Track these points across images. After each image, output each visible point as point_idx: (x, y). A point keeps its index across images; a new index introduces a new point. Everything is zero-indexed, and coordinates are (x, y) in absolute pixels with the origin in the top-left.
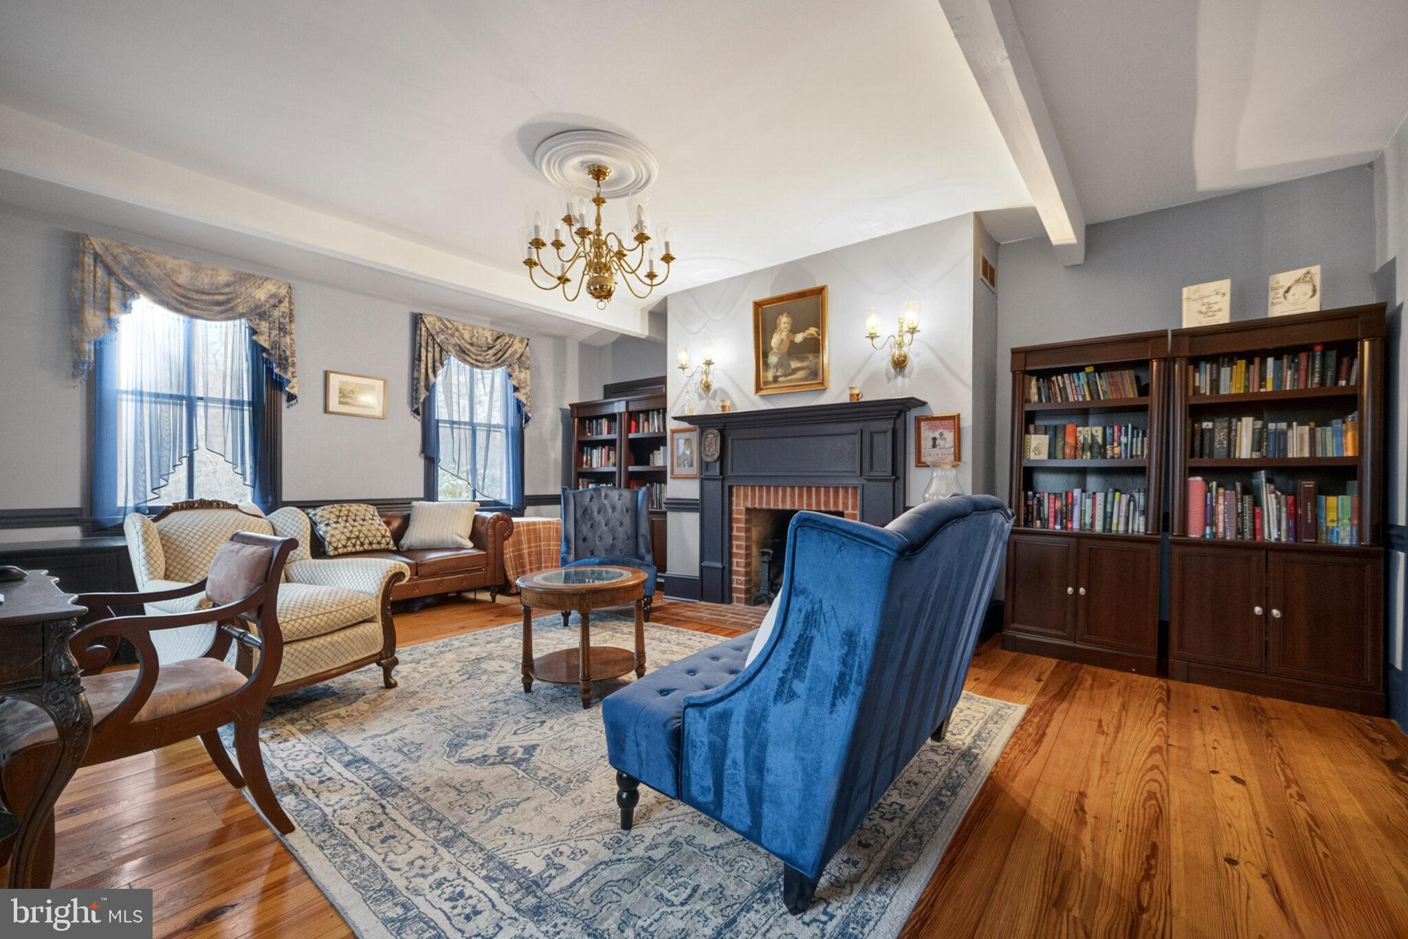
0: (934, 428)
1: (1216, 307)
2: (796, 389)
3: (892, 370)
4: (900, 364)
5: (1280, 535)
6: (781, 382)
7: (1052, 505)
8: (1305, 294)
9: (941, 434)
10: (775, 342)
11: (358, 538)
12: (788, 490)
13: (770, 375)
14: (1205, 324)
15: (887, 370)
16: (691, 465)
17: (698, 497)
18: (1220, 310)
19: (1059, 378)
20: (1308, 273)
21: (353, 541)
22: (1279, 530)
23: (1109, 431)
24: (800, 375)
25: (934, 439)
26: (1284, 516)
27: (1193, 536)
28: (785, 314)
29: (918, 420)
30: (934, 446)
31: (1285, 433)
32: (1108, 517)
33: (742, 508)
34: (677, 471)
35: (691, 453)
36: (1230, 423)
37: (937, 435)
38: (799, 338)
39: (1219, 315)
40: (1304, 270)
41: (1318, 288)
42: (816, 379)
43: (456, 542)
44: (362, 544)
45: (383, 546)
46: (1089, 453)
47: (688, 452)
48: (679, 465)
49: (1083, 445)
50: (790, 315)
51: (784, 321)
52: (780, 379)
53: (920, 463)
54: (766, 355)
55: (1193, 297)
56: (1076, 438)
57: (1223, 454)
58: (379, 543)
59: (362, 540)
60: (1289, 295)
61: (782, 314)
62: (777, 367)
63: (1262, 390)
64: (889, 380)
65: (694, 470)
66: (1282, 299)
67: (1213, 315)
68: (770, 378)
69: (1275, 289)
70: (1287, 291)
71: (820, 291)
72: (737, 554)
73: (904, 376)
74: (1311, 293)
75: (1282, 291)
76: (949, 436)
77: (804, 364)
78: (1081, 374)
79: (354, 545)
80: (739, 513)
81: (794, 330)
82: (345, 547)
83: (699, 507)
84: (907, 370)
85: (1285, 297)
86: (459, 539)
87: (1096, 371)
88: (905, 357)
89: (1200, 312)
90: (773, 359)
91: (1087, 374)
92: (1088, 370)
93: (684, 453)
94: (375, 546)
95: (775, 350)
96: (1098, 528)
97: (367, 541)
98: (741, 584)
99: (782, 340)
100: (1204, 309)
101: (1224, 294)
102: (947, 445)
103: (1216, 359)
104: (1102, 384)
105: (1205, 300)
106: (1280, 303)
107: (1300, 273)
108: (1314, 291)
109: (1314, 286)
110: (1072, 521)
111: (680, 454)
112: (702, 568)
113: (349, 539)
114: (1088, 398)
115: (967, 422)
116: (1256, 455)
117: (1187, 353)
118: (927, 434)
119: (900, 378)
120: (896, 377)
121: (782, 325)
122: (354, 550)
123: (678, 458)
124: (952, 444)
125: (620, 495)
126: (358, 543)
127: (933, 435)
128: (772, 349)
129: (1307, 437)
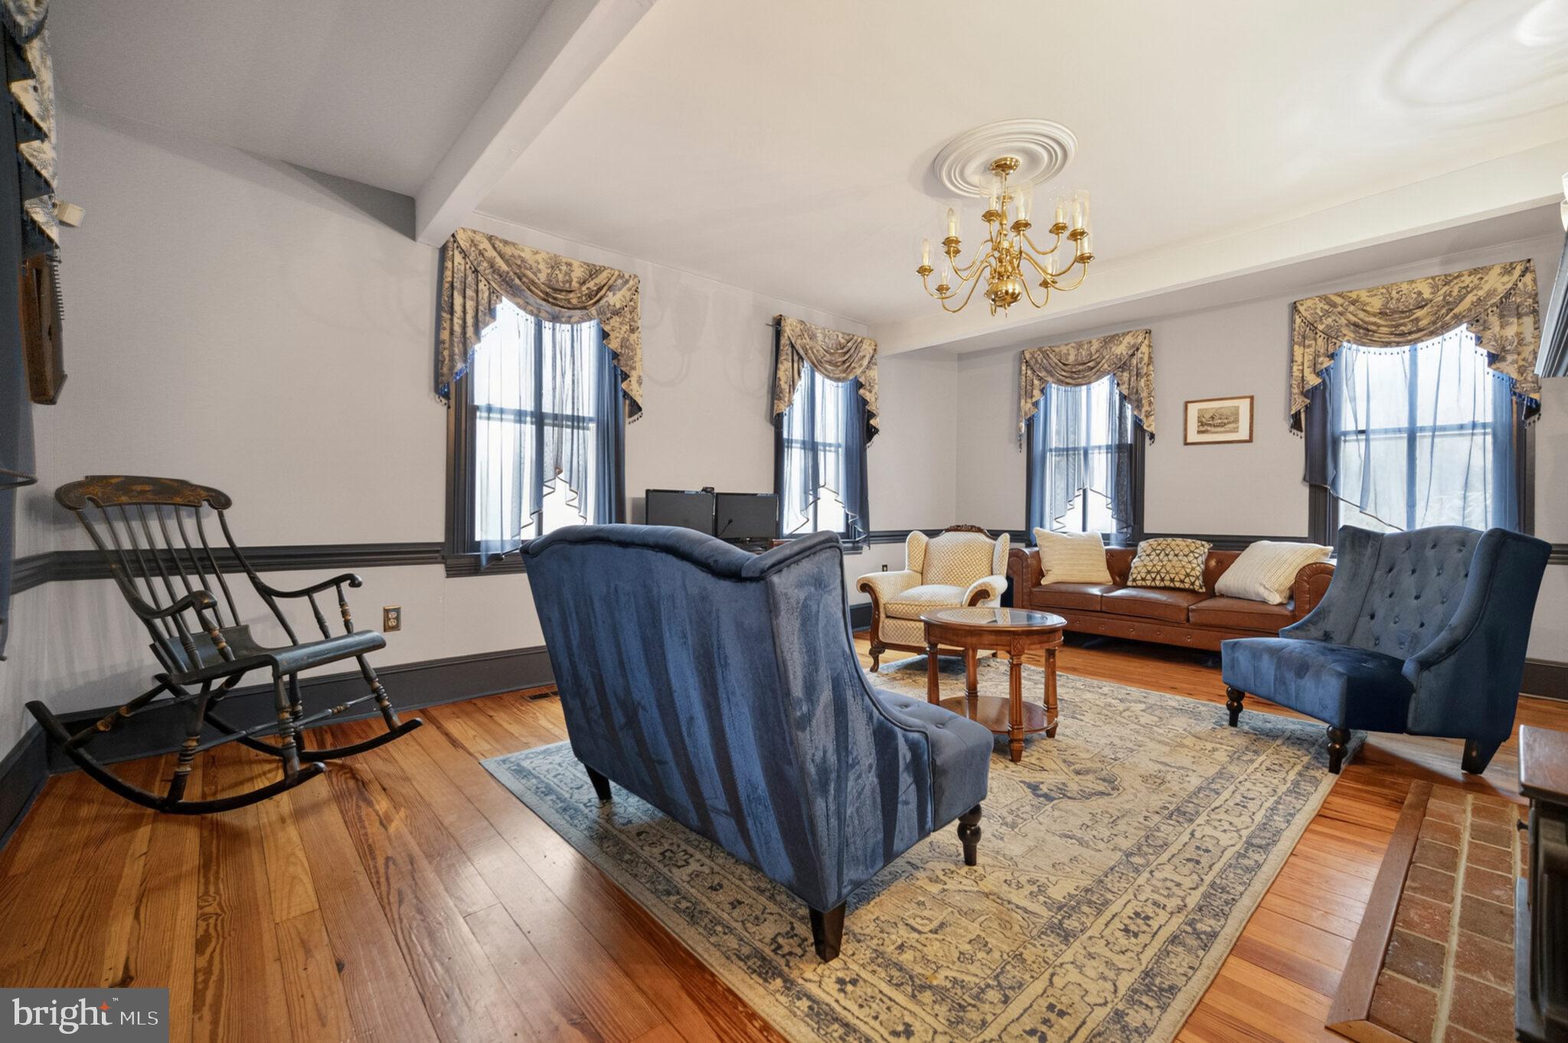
11: (1158, 572)
21: (1153, 575)
43: (1258, 594)
44: (1162, 580)
45: (1187, 586)
58: (1182, 581)
59: (1163, 575)
79: (1154, 579)
82: (1143, 579)
86: (1262, 590)
94: (1178, 585)
97: (1167, 578)
113: (1149, 572)
122: (1153, 584)
126: (1158, 577)
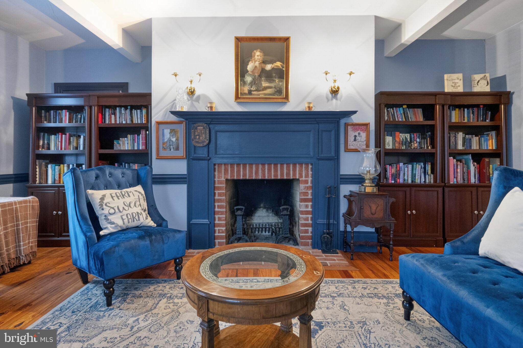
0: (355, 130)
1: (458, 85)
2: (266, 100)
3: (330, 95)
4: (335, 92)
5: (475, 181)
6: (254, 94)
7: (390, 171)
8: (484, 84)
9: (359, 134)
10: (250, 67)
12: (260, 166)
13: (246, 89)
14: (454, 91)
15: (327, 95)
16: (177, 149)
17: (185, 173)
18: (459, 86)
19: (391, 109)
20: (485, 76)
22: (475, 179)
23: (412, 136)
24: (269, 91)
25: (355, 136)
26: (477, 172)
27: (451, 183)
28: (259, 50)
29: (346, 125)
30: (355, 140)
31: (470, 139)
32: (413, 176)
33: (223, 179)
34: (163, 153)
35: (177, 140)
36: (455, 134)
37: (356, 134)
38: (269, 67)
39: (459, 88)
40: (484, 75)
41: (489, 82)
42: (280, 95)
46: (405, 146)
47: (174, 139)
48: (164, 149)
49: (402, 142)
50: (263, 51)
51: (258, 54)
52: (253, 93)
53: (347, 150)
54: (243, 76)
55: (449, 79)
56: (400, 139)
57: (454, 148)
60: (479, 84)
61: (256, 49)
62: (251, 84)
63: (464, 121)
64: (328, 100)
65: (182, 152)
66: (476, 85)
67: (457, 88)
68: (246, 91)
69: (474, 81)
70: (478, 82)
71: (286, 40)
72: (219, 212)
73: (337, 99)
74: (486, 84)
75: (476, 82)
76: (364, 135)
77: (272, 85)
78: (401, 109)
80: (220, 182)
81: (265, 62)
83: (187, 180)
84: (339, 96)
85: (478, 85)
87: (407, 108)
88: (338, 88)
89: (452, 86)
90: (248, 79)
91: (403, 109)
92: (405, 106)
93: (170, 140)
95: (249, 72)
96: (410, 181)
98: (222, 232)
99: (256, 67)
100: (453, 85)
101: (460, 80)
102: (362, 140)
103: (461, 107)
104: (410, 113)
105: (454, 81)
106: (476, 86)
107: (482, 75)
108: (488, 83)
109: (488, 82)
110: (399, 178)
111: (166, 140)
112: (189, 225)
114: (404, 120)
115: (372, 127)
116: (464, 148)
117: (449, 103)
118: (351, 134)
119: (334, 100)
120: (332, 100)
121: (256, 57)
123: (164, 144)
124: (365, 139)
125: (123, 173)
127: (355, 134)
128: (248, 71)
129: (478, 141)
